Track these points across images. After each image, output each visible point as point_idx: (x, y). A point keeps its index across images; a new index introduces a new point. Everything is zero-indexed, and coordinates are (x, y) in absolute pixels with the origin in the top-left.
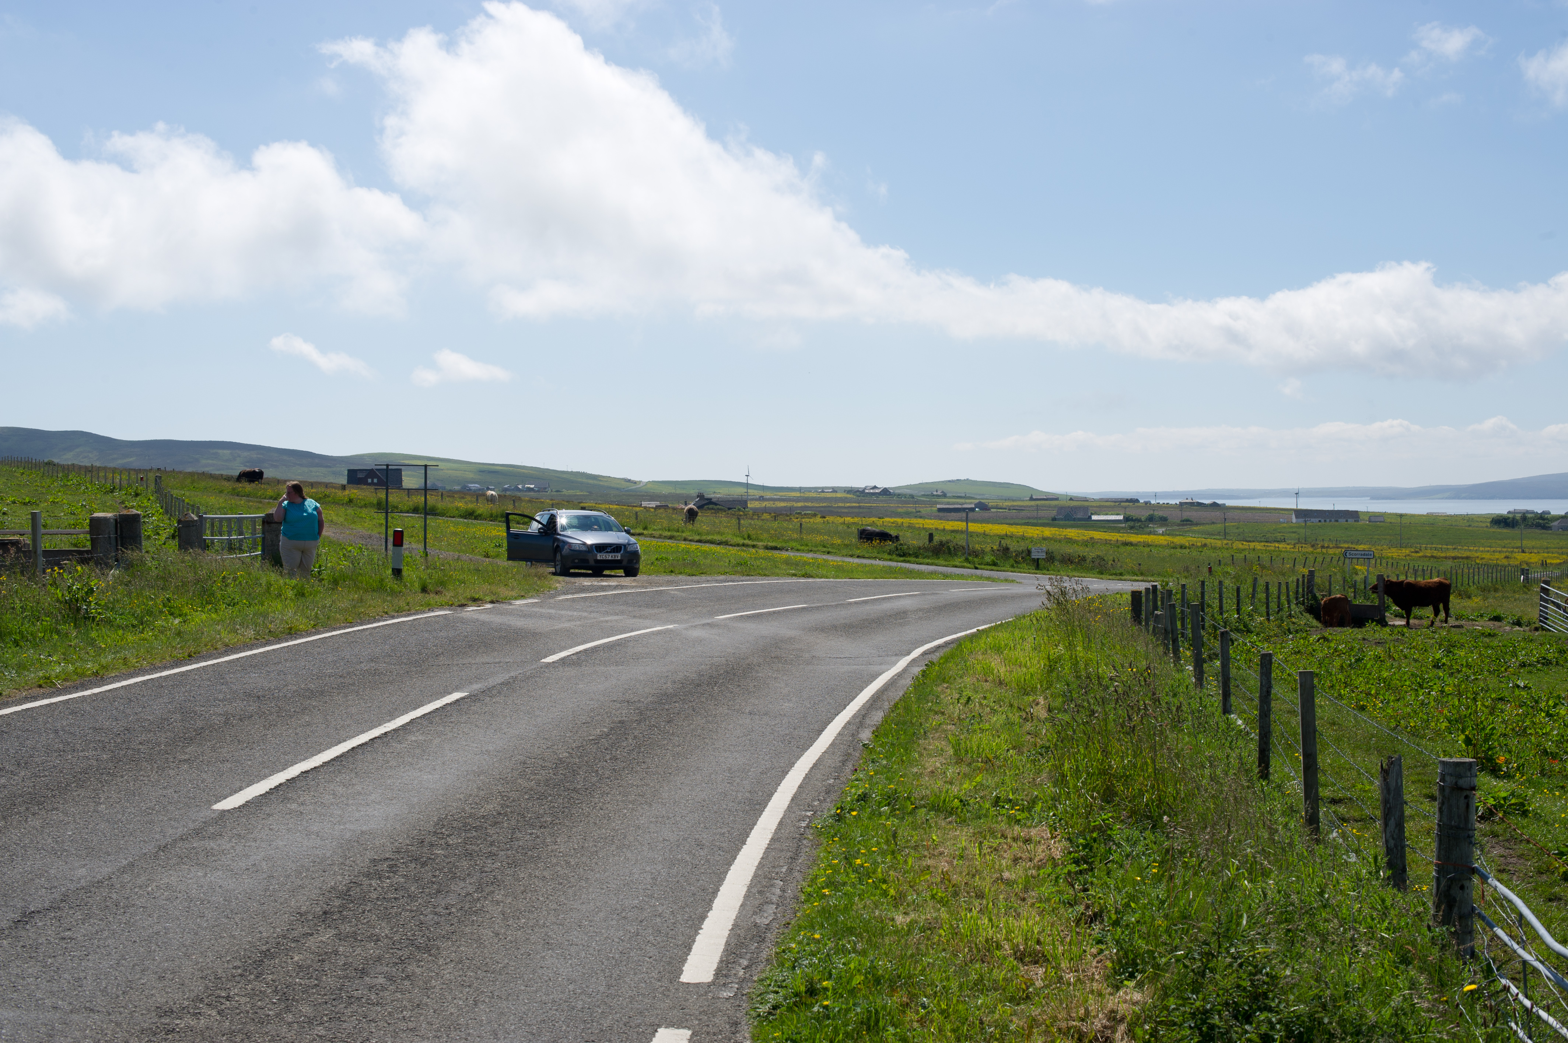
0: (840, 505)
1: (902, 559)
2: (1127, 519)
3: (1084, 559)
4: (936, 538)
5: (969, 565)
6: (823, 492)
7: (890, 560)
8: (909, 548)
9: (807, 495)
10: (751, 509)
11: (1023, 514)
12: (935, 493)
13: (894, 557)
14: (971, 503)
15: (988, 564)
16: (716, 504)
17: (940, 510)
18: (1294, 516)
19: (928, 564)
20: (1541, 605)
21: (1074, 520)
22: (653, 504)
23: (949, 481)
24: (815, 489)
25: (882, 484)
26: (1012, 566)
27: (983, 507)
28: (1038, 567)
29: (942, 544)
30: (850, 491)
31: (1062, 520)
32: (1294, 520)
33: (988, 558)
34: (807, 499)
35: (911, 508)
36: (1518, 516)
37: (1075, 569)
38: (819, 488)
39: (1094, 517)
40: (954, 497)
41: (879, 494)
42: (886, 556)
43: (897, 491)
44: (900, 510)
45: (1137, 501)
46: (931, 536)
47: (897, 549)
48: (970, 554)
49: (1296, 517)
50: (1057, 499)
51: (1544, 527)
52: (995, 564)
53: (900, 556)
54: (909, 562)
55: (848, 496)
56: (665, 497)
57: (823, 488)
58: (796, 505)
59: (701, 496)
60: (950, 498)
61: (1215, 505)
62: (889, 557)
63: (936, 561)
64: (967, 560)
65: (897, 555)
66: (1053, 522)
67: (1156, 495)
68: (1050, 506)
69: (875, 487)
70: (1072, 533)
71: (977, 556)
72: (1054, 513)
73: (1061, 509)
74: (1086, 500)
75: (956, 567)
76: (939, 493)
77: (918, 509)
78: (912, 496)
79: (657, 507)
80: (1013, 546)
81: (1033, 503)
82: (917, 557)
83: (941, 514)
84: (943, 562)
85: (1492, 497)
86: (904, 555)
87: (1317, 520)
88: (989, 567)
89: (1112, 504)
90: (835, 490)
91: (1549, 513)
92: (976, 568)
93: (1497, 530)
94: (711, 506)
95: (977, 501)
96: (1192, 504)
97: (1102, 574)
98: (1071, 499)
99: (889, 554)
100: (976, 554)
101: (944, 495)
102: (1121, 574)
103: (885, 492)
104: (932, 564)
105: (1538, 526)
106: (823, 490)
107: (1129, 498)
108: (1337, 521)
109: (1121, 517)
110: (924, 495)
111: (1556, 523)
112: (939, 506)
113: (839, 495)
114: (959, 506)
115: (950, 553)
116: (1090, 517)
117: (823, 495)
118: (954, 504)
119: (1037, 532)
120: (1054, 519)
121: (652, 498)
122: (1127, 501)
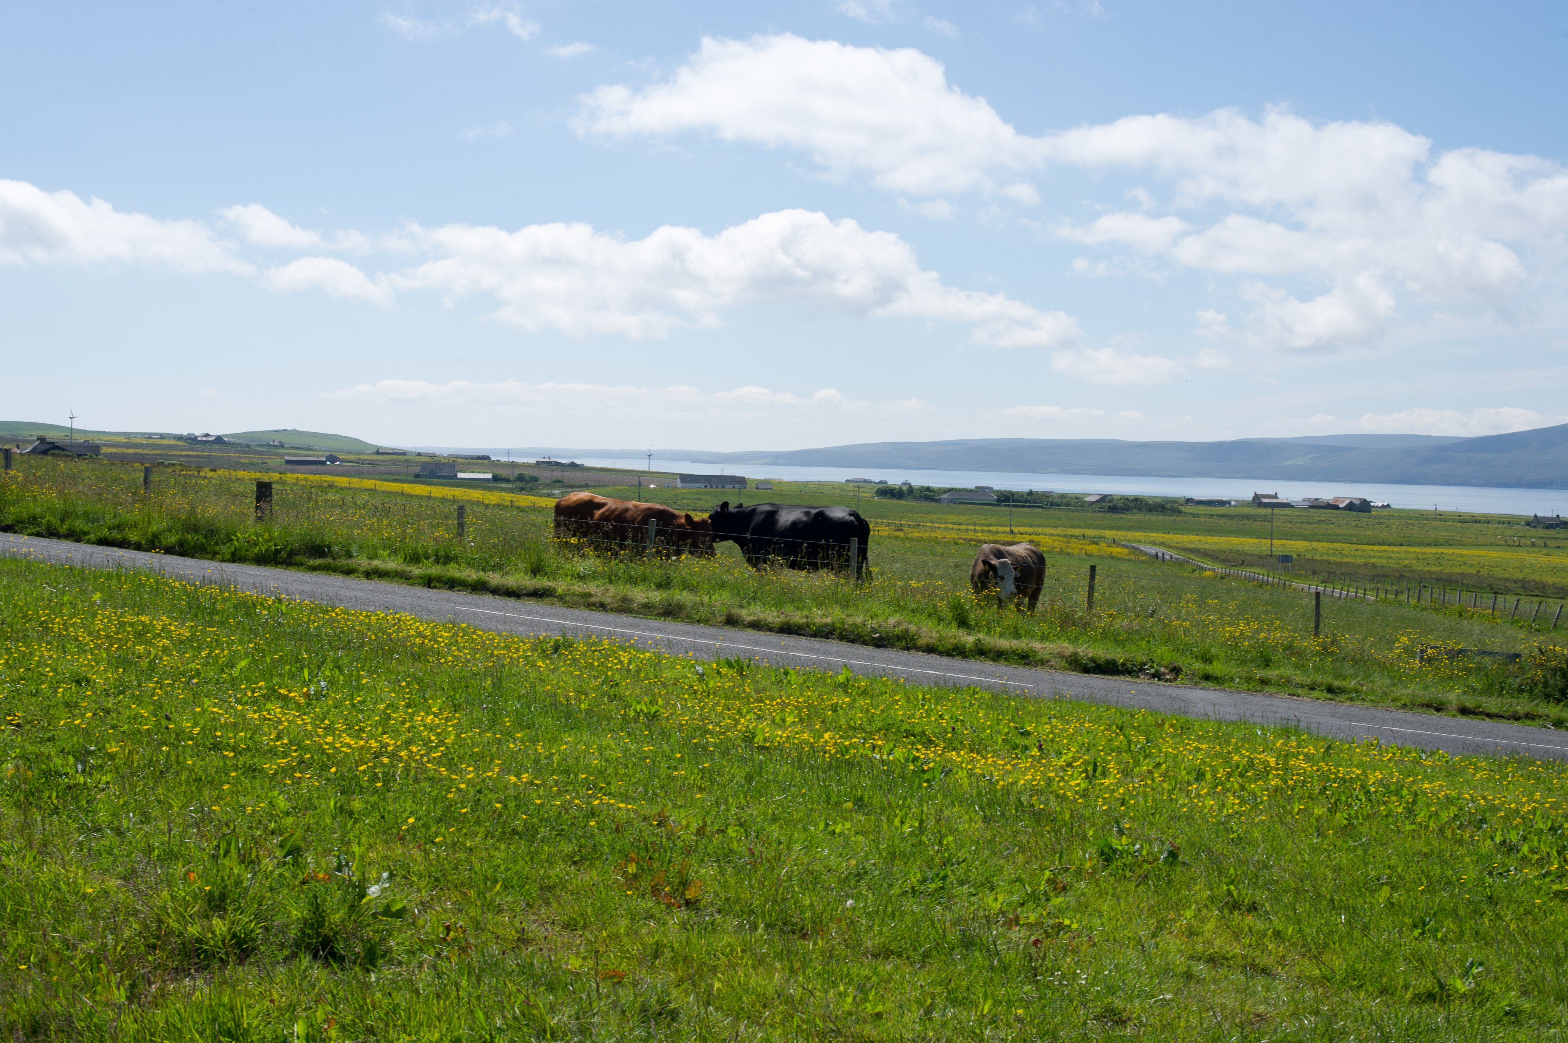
0: (175, 453)
2: (496, 479)
6: (151, 438)
10: (106, 455)
12: (271, 443)
14: (322, 456)
17: (288, 462)
18: (679, 480)
21: (440, 477)
23: (276, 431)
24: (142, 435)
31: (426, 477)
32: (679, 484)
34: (136, 446)
38: (147, 434)
39: (460, 475)
41: (213, 442)
43: (232, 440)
44: (243, 461)
45: (488, 458)
49: (682, 482)
50: (404, 454)
51: (933, 500)
55: (179, 443)
57: (151, 434)
60: (287, 448)
61: (573, 465)
68: (399, 461)
69: (207, 435)
72: (417, 469)
76: (276, 443)
77: (263, 460)
78: (248, 446)
81: (380, 457)
83: (290, 467)
87: (703, 485)
90: (162, 436)
105: (926, 498)
106: (149, 436)
107: (476, 454)
108: (723, 487)
109: (489, 476)
111: (945, 496)
112: (286, 458)
113: (165, 442)
116: (456, 475)
117: (151, 441)
120: (417, 476)
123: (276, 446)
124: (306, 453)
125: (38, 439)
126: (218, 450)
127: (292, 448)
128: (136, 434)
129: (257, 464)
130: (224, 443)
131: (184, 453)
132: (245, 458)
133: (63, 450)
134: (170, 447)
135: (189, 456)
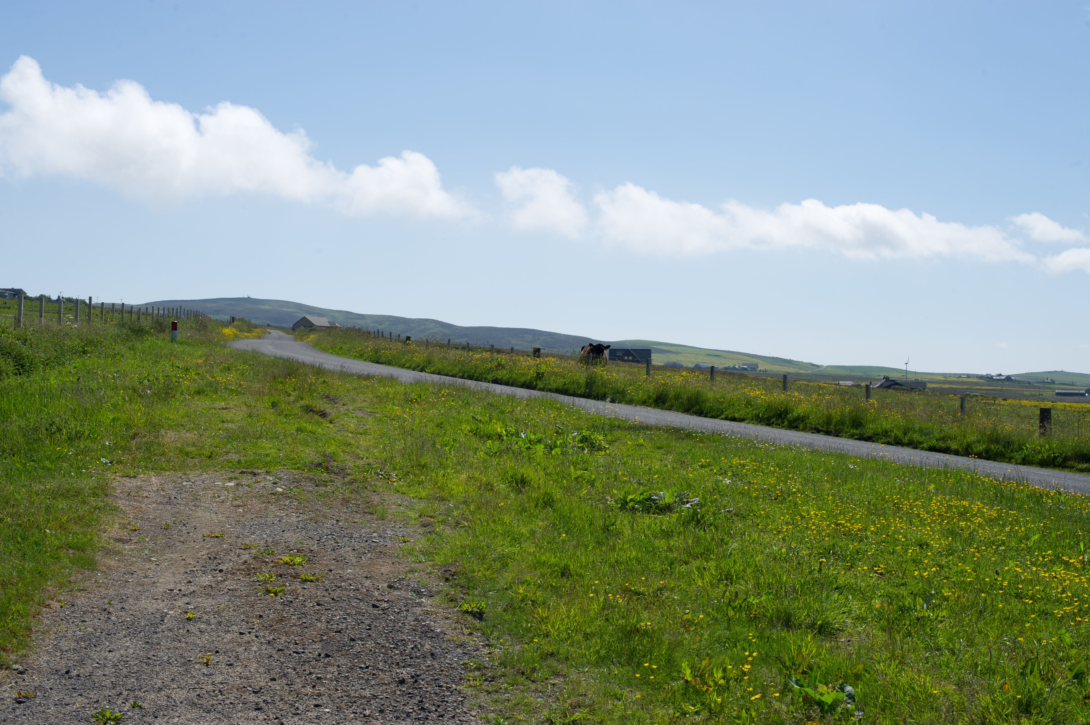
9: (950, 379)
12: (1046, 381)
25: (1005, 373)
30: (981, 377)
34: (951, 383)
38: (957, 374)
41: (1004, 380)
43: (1018, 378)
55: (980, 381)
59: (887, 378)
60: (1057, 384)
69: (1000, 375)
76: (1049, 381)
77: (1041, 393)
78: (1029, 383)
83: (1059, 397)
90: (969, 376)
94: (896, 387)
95: (1086, 388)
101: (1053, 382)
103: (1008, 378)
106: (960, 376)
110: (1037, 382)
112: (1057, 391)
113: (970, 380)
117: (961, 379)
123: (1048, 383)
124: (1071, 387)
125: (884, 378)
126: (1008, 385)
127: (1060, 384)
128: (950, 375)
129: (1035, 395)
130: (1012, 380)
131: (984, 388)
132: (1027, 391)
133: (901, 385)
134: (974, 383)
135: (987, 390)
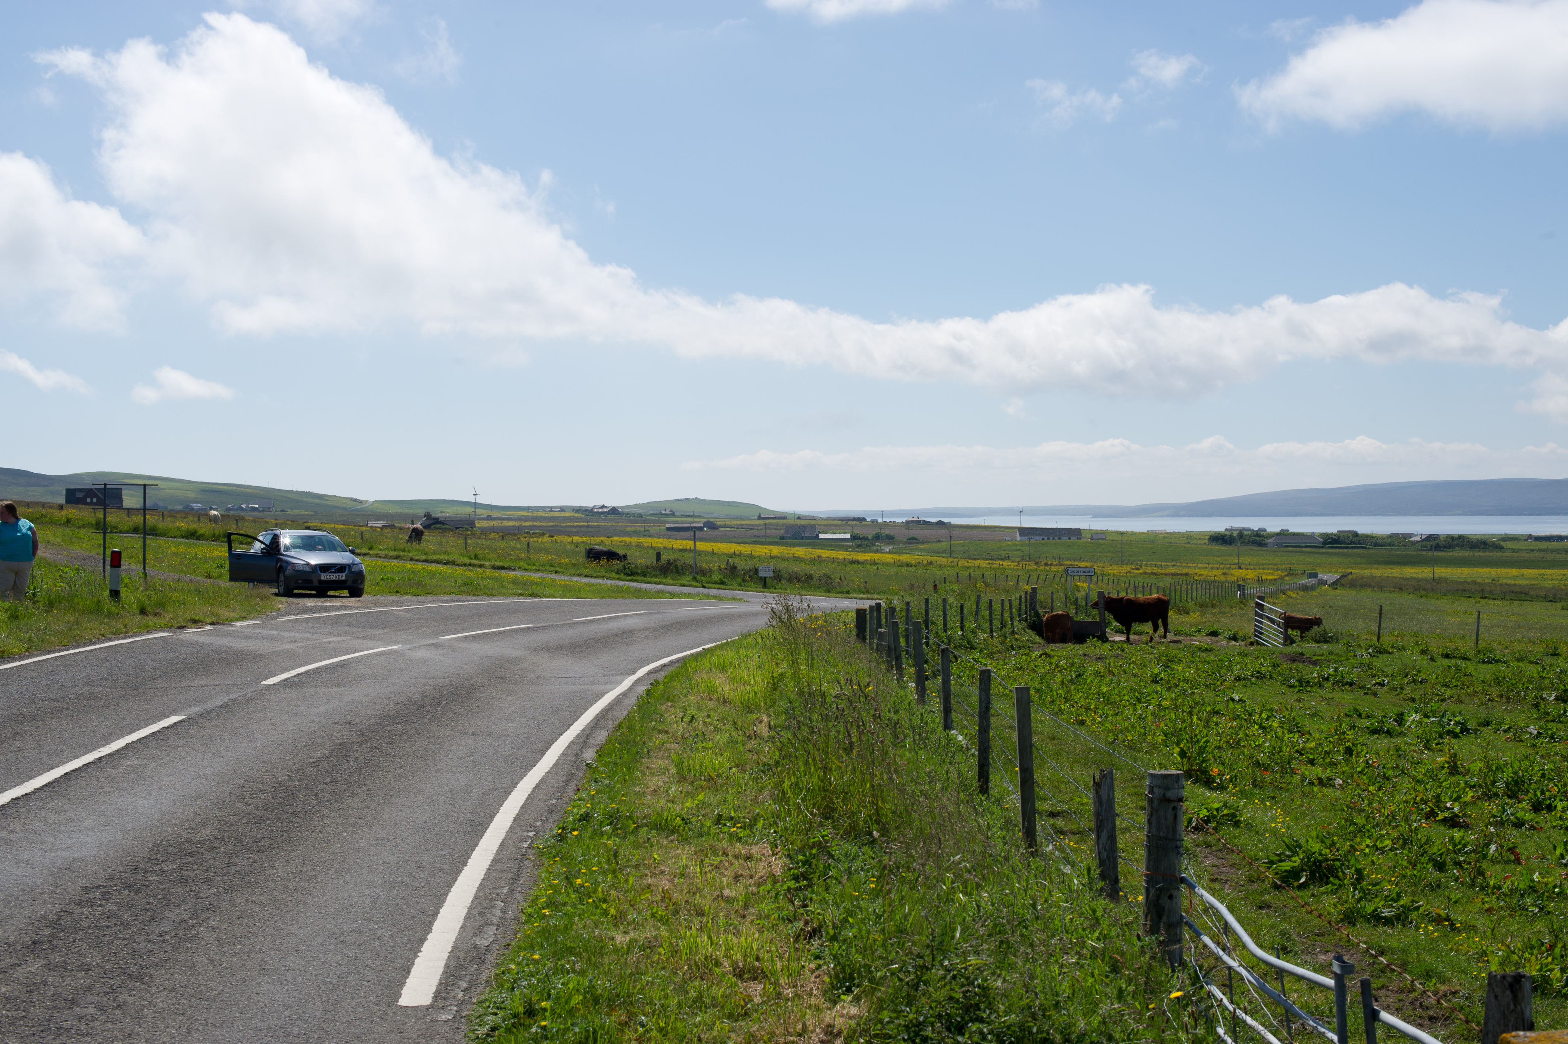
0: (569, 524)
1: (629, 578)
2: (854, 538)
3: (810, 577)
4: (664, 557)
5: (696, 584)
6: (551, 511)
7: (618, 579)
8: (636, 567)
9: (536, 514)
10: (479, 528)
11: (751, 532)
12: (663, 512)
13: (622, 576)
14: (699, 522)
15: (715, 583)
16: (443, 524)
17: (668, 529)
18: (1018, 534)
19: (655, 583)
20: (1256, 621)
21: (802, 538)
22: (380, 524)
23: (678, 500)
24: (543, 509)
25: (611, 503)
26: (740, 585)
27: (712, 526)
28: (765, 586)
29: (669, 563)
30: (578, 510)
31: (790, 538)
32: (1018, 538)
33: (716, 577)
34: (535, 519)
35: (639, 527)
36: (1235, 533)
37: (802, 588)
38: (547, 507)
39: (821, 536)
40: (683, 516)
41: (608, 513)
42: (614, 575)
43: (627, 510)
44: (628, 529)
45: (864, 519)
46: (659, 555)
47: (625, 568)
48: (697, 573)
49: (1021, 535)
50: (785, 518)
51: (1261, 544)
52: (722, 583)
53: (628, 575)
54: (636, 581)
55: (577, 515)
56: (392, 517)
57: (551, 507)
58: (524, 524)
59: (428, 515)
60: (678, 516)
61: (940, 523)
62: (617, 576)
63: (664, 580)
64: (695, 579)
65: (625, 574)
66: (782, 540)
67: (882, 514)
68: (778, 525)
69: (603, 506)
70: (800, 552)
71: (704, 575)
72: (782, 532)
73: (788, 528)
74: (813, 518)
75: (684, 585)
76: (667, 512)
77: (646, 528)
78: (641, 516)
79: (384, 527)
80: (741, 564)
81: (761, 522)
82: (645, 576)
83: (669, 533)
84: (672, 582)
85: (1210, 515)
86: (632, 574)
87: (1041, 538)
88: (717, 586)
89: (840, 522)
90: (563, 509)
91: (1265, 530)
92: (704, 587)
93: (1215, 547)
94: (438, 526)
95: (705, 520)
96: (918, 522)
97: (829, 592)
98: (799, 518)
99: (617, 573)
100: (704, 572)
101: (673, 514)
102: (848, 592)
103: (614, 511)
104: (659, 583)
105: (1254, 543)
106: (551, 509)
107: (856, 516)
108: (1060, 539)
109: (848, 536)
110: (652, 515)
111: (1271, 540)
112: (667, 525)
113: (567, 514)
114: (688, 525)
115: (677, 572)
116: (818, 536)
117: (552, 514)
118: (683, 523)
119: (766, 551)
120: (782, 538)
121: (378, 518)
122: (854, 519)
123: (665, 514)
124: (692, 520)
126: (609, 520)
128: (538, 509)
130: (617, 513)
132: (630, 526)
134: (565, 519)
